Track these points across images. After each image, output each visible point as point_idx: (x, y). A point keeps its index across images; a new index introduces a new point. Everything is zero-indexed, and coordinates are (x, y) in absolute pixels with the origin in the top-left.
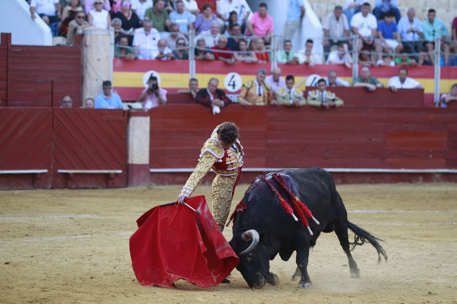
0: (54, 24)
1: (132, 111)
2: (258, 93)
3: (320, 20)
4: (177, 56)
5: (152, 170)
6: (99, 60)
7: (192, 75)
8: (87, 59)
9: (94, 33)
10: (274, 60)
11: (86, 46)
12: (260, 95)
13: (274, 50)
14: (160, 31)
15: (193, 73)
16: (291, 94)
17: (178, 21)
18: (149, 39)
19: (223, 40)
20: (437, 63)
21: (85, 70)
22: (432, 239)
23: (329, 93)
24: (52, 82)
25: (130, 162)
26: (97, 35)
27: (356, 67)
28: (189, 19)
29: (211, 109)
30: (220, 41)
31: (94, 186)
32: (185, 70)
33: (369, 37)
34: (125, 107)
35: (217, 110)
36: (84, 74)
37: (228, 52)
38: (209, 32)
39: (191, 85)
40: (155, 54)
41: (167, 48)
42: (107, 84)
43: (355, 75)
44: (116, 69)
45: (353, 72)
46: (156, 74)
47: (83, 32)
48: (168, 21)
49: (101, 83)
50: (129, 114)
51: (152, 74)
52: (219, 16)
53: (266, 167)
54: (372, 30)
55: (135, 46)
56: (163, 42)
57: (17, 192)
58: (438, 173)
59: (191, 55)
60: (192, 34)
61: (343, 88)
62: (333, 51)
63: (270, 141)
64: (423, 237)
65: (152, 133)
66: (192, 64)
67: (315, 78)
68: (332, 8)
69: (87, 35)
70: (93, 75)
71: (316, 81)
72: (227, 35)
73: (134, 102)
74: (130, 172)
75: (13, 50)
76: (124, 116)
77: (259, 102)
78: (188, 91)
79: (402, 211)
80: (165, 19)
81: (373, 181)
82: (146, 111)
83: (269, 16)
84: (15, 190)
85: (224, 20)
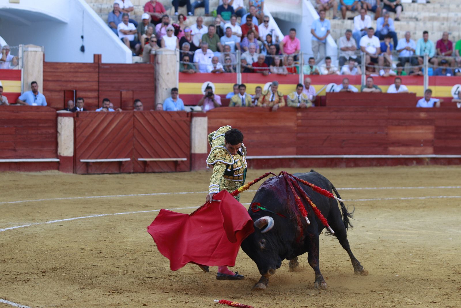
1: (194, 112)
3: (336, 41)
4: (226, 71)
6: (168, 74)
8: (159, 74)
9: (164, 53)
10: (301, 72)
11: (158, 63)
13: (301, 64)
14: (213, 51)
16: (300, 99)
17: (227, 43)
18: (206, 57)
19: (262, 57)
20: (426, 74)
21: (157, 81)
25: (193, 152)
26: (166, 55)
27: (364, 77)
28: (235, 41)
30: (259, 58)
31: (166, 171)
32: (233, 80)
34: (188, 109)
36: (157, 85)
40: (211, 69)
41: (219, 64)
42: (174, 90)
43: (363, 83)
44: (181, 80)
45: (362, 81)
46: (211, 84)
47: (156, 52)
48: (219, 44)
49: (169, 91)
50: (191, 115)
51: (208, 84)
52: (259, 39)
53: (297, 154)
54: (377, 49)
55: (196, 62)
56: (216, 59)
58: (428, 158)
60: (239, 53)
62: (346, 65)
63: (299, 135)
68: (344, 31)
69: (158, 54)
70: (164, 86)
72: (264, 54)
73: (194, 105)
74: (193, 159)
75: (103, 67)
76: (188, 116)
80: (217, 42)
81: (378, 165)
82: (205, 112)
83: (296, 38)
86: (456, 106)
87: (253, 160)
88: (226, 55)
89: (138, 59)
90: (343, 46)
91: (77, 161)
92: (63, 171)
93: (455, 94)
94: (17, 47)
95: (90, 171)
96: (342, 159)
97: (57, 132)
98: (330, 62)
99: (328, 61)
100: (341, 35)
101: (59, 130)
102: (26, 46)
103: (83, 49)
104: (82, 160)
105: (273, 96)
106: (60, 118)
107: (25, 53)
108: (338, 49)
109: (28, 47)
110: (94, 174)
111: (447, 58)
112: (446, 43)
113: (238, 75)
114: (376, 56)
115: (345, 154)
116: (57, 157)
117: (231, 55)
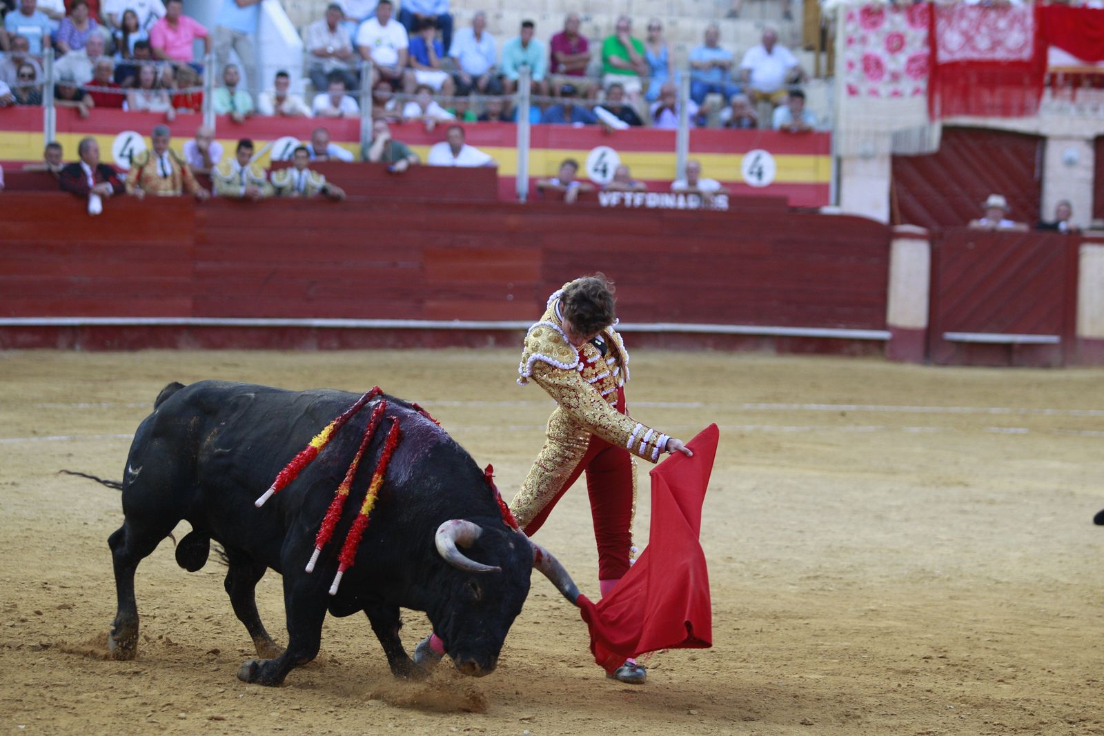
2: (160, 172)
3: (299, 32)
4: (20, 100)
7: (49, 135)
12: (165, 176)
15: (50, 133)
16: (245, 176)
17: (21, 31)
20: (523, 118)
22: (513, 457)
23: (315, 174)
28: (43, 29)
29: (86, 201)
32: (35, 125)
33: (393, 67)
35: (95, 205)
37: (119, 91)
38: (83, 53)
39: (48, 155)
43: (365, 138)
45: (362, 132)
53: (194, 316)
54: (399, 52)
59: (48, 97)
60: (49, 55)
61: (341, 164)
63: (201, 266)
64: (496, 452)
66: (50, 113)
67: (288, 145)
68: (322, 7)
71: (291, 149)
72: (117, 59)
77: (166, 190)
78: (45, 167)
79: (456, 404)
81: (400, 345)
85: (113, 28)
86: (597, 200)
87: (83, 328)
88: (19, 62)
90: (317, 43)
93: (596, 170)
96: (308, 329)
98: (286, 85)
99: (282, 80)
100: (313, 17)
105: (162, 165)
108: (305, 50)
111: (575, 81)
112: (574, 42)
113: (46, 112)
114: (399, 70)
115: (316, 316)
117: (29, 60)
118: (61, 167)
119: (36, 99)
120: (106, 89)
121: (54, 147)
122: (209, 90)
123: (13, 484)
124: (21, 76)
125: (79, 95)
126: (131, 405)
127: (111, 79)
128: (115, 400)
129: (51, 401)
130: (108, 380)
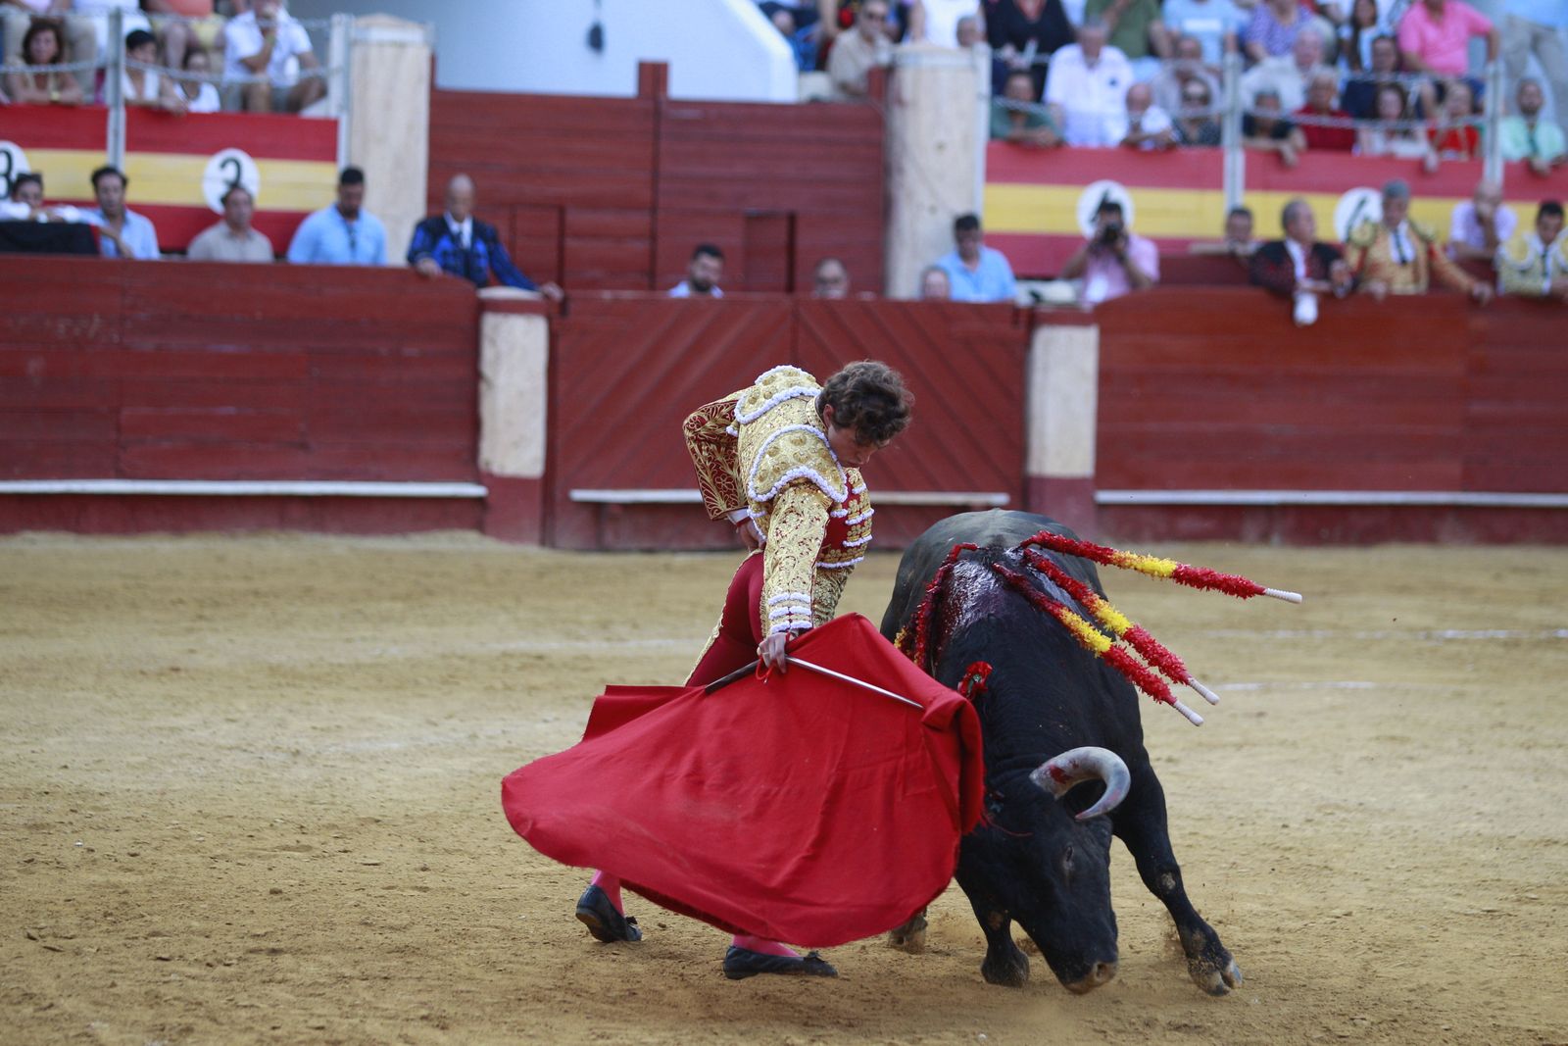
0: (801, 34)
1: (1043, 309)
2: (1396, 257)
5: (1105, 496)
6: (941, 147)
7: (1234, 194)
8: (904, 146)
9: (926, 62)
11: (900, 102)
12: (1402, 262)
14: (1132, 55)
15: (1235, 191)
16: (1550, 262)
17: (1189, 26)
18: (1096, 81)
21: (896, 177)
24: (792, 219)
25: (1034, 469)
26: (935, 69)
28: (1225, 21)
29: (1291, 305)
32: (1210, 179)
34: (1021, 294)
35: (1307, 310)
36: (894, 191)
37: (1346, 123)
38: (1288, 61)
39: (1230, 228)
40: (1117, 132)
41: (1153, 111)
42: (966, 225)
44: (996, 172)
46: (1118, 193)
48: (1157, 28)
50: (1031, 319)
51: (1106, 193)
52: (1321, 10)
53: (1465, 489)
55: (1052, 105)
56: (1140, 93)
57: (681, 560)
59: (1232, 133)
60: (1235, 66)
63: (1477, 408)
65: (1106, 378)
66: (1234, 161)
69: (904, 68)
70: (923, 196)
72: (1343, 71)
73: (1048, 278)
74: (1035, 501)
75: (673, 113)
76: (1015, 323)
77: (1404, 284)
78: (1224, 247)
80: (1150, 19)
82: (1087, 307)
84: (675, 551)
85: (1337, 25)
87: (1284, 508)
88: (1184, 78)
89: (818, 85)
91: (558, 495)
92: (500, 535)
94: (324, 23)
95: (609, 538)
97: (476, 376)
101: (487, 368)
102: (363, 21)
103: (596, 39)
104: (579, 495)
105: (1398, 245)
106: (491, 322)
107: (357, 53)
109: (368, 27)
110: (626, 551)
113: (1229, 158)
116: (478, 477)
117: (1201, 73)
118: (1251, 248)
119: (1212, 136)
120: (1325, 121)
121: (1240, 217)
122: (1493, 121)
123: (1170, 760)
124: (1186, 98)
125: (1281, 130)
126: (1362, 635)
127: (1335, 103)
128: (1335, 627)
129: (1231, 626)
130: (1324, 594)
